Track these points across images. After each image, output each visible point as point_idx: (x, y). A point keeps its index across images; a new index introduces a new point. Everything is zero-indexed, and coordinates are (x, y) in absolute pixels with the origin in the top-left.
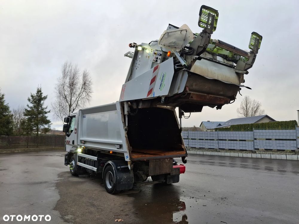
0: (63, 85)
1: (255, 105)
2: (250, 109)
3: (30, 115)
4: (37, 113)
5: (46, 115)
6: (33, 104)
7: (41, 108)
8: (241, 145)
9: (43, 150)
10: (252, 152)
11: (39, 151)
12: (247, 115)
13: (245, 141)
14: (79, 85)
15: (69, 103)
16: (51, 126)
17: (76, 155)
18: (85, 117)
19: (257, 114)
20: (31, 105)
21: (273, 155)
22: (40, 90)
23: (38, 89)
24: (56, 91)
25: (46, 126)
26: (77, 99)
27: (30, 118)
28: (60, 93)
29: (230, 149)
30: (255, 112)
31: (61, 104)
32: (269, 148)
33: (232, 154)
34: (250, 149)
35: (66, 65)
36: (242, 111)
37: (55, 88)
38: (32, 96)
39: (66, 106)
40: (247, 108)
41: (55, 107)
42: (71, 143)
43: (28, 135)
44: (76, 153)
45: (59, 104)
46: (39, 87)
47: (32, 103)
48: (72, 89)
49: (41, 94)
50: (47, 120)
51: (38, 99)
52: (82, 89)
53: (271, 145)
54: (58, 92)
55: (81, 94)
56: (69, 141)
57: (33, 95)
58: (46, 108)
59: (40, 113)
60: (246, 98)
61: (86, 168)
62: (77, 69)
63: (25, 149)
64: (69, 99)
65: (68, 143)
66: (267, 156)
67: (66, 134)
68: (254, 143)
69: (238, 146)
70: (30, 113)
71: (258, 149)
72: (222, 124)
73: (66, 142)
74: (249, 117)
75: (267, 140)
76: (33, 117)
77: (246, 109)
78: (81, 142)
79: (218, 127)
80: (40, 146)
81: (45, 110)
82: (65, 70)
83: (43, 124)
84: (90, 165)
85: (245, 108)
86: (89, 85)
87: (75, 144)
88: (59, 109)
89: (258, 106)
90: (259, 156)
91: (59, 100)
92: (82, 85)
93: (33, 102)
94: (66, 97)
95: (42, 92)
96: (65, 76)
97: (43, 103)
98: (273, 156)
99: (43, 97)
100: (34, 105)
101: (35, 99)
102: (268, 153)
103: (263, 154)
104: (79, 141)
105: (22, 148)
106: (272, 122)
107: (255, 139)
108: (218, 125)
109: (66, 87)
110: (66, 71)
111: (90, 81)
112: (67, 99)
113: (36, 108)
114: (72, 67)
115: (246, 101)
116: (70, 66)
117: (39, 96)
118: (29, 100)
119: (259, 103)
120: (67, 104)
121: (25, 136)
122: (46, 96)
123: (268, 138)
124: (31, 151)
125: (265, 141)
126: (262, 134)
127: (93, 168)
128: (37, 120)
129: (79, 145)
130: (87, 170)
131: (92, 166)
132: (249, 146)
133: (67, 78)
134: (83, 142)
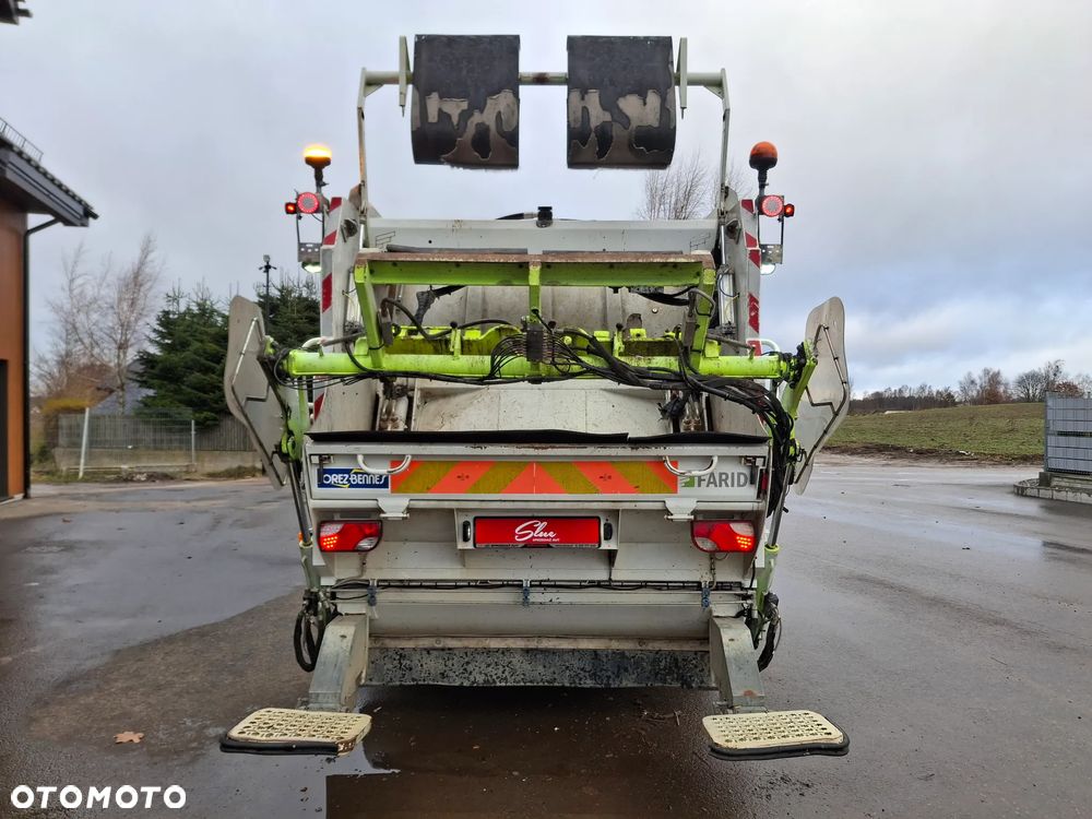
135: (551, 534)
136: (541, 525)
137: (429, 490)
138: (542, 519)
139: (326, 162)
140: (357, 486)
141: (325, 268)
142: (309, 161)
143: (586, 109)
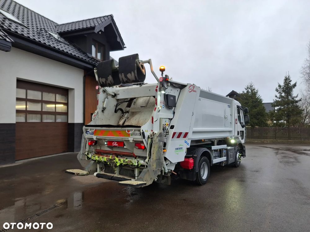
5: (297, 104)
7: (291, 96)
22: (288, 78)
38: (279, 86)
43: (275, 127)
46: (287, 75)
81: (295, 99)
95: (291, 79)
99: (292, 85)
118: (277, 90)
137: (98, 135)
138: (116, 141)
140: (90, 134)
143: (122, 78)
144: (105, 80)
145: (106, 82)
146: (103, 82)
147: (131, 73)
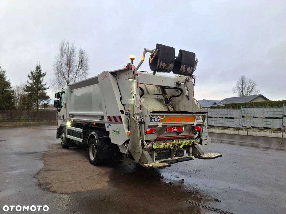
0: (61, 62)
1: (251, 85)
2: (246, 88)
3: (30, 91)
4: (37, 89)
5: (45, 91)
6: (33, 80)
7: (41, 84)
8: (229, 123)
9: (43, 124)
10: (239, 129)
11: (39, 125)
12: (242, 94)
13: (233, 118)
14: (76, 62)
15: (67, 80)
16: (50, 102)
17: (66, 128)
18: (73, 92)
19: (253, 94)
20: (31, 81)
21: (260, 132)
22: (39, 67)
23: (37, 66)
24: (55, 68)
25: (46, 102)
26: (75, 76)
27: (30, 93)
28: (58, 70)
29: (218, 126)
30: (251, 91)
31: (60, 81)
32: (255, 126)
33: (221, 131)
34: (238, 127)
35: (63, 43)
36: (237, 91)
37: (53, 66)
38: (31, 73)
39: (64, 83)
40: (242, 87)
41: (53, 83)
42: (62, 118)
43: (28, 110)
44: (65, 126)
45: (57, 81)
46: (38, 64)
47: (31, 79)
48: (69, 67)
49: (40, 71)
50: (46, 96)
51: (37, 76)
52: (79, 66)
53: (258, 123)
54: (56, 69)
55: (78, 71)
56: (60, 116)
57: (33, 72)
58: (45, 85)
59: (40, 89)
60: (243, 77)
61: (74, 140)
62: (74, 47)
63: (26, 122)
64: (66, 76)
65: (59, 118)
66: (254, 133)
67: (57, 109)
68: (242, 120)
69: (226, 123)
70: (31, 89)
71: (246, 127)
72: (217, 103)
73: (57, 117)
74: (244, 96)
75: (254, 118)
76: (34, 93)
77: (241, 89)
78: (70, 116)
79: (213, 106)
80: (40, 120)
81: (44, 87)
82: (62, 48)
83: (43, 100)
84: (77, 137)
85: (241, 87)
86: (86, 63)
87: (65, 119)
88: (57, 85)
89: (254, 86)
90: (245, 133)
91: (58, 77)
92: (79, 63)
93: (33, 79)
94: (64, 74)
95: (41, 69)
96: (62, 53)
97: (42, 80)
98: (259, 134)
99: (42, 73)
100: (34, 82)
101: (34, 76)
102: (254, 130)
103: (250, 131)
104: (68, 115)
105: (23, 122)
106: (265, 101)
107: (243, 117)
108: (213, 103)
109: (63, 65)
110: (64, 49)
111: (87, 59)
112: (65, 76)
113: (36, 84)
114: (69, 45)
115: (242, 81)
116: (67, 44)
117: (38, 73)
118: (29, 76)
119: (255, 82)
120: (65, 81)
121: (26, 111)
122: (45, 73)
123: (255, 116)
124: (32, 125)
125: (252, 119)
126: (250, 112)
127: (79, 140)
128: (37, 96)
129: (67, 119)
130: (75, 141)
131: (79, 137)
132: (237, 123)
133: (65, 56)
134: (72, 116)
135: (177, 129)
136: (176, 128)
137: (165, 122)
138: (175, 127)
139: (134, 59)
140: (156, 121)
141: (137, 80)
142: (131, 59)
143: (183, 69)
144: (166, 65)
145: (165, 67)
146: (162, 67)
147: (191, 68)
